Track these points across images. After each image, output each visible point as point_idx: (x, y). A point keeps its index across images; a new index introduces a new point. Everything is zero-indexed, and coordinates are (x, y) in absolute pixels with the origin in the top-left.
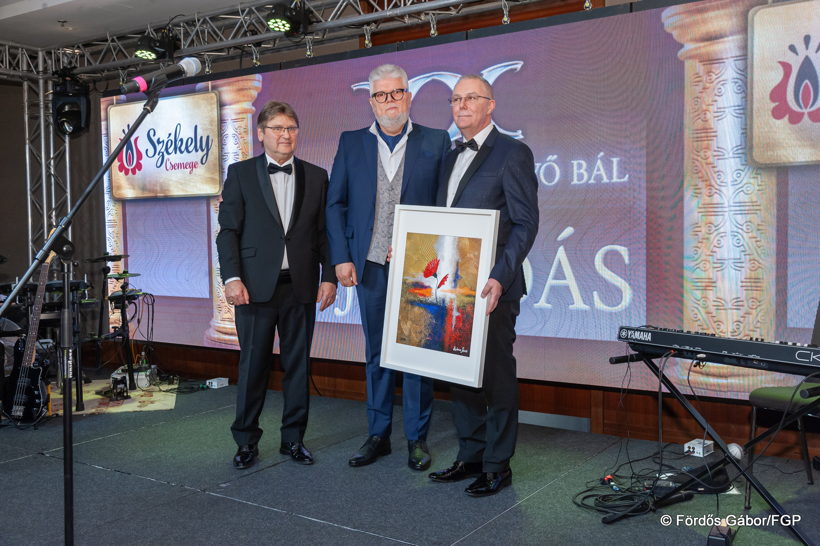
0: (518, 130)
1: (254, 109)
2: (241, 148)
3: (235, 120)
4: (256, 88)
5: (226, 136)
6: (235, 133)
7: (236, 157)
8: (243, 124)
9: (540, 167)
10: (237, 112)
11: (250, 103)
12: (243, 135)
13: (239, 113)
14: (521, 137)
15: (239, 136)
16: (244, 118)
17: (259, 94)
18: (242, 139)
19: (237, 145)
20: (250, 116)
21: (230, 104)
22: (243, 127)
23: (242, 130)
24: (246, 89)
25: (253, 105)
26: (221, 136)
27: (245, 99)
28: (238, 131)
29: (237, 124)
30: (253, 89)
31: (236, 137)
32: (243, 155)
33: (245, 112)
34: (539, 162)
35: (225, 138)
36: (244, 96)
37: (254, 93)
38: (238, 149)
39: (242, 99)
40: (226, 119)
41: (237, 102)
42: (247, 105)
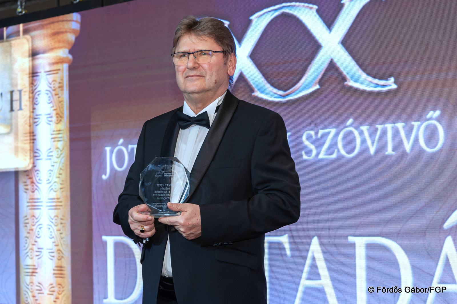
0: (390, 76)
1: (70, 57)
2: (55, 108)
3: (49, 73)
4: (73, 31)
5: (38, 93)
6: (49, 89)
7: (50, 119)
8: (57, 77)
9: (419, 127)
10: (51, 61)
11: (66, 51)
12: (58, 91)
13: (54, 63)
14: (394, 86)
15: (53, 93)
16: (59, 70)
17: (77, 39)
18: (57, 96)
19: (51, 105)
20: (66, 66)
21: (44, 52)
22: (58, 80)
23: (57, 85)
24: (62, 33)
25: (71, 52)
26: (33, 93)
27: (61, 45)
28: (52, 86)
29: (51, 78)
30: (70, 32)
31: (50, 95)
32: (57, 117)
33: (60, 61)
34: (418, 121)
35: (36, 96)
36: (59, 41)
37: (71, 38)
38: (52, 109)
39: (57, 45)
40: (39, 71)
41: (52, 49)
42: (63, 53)
